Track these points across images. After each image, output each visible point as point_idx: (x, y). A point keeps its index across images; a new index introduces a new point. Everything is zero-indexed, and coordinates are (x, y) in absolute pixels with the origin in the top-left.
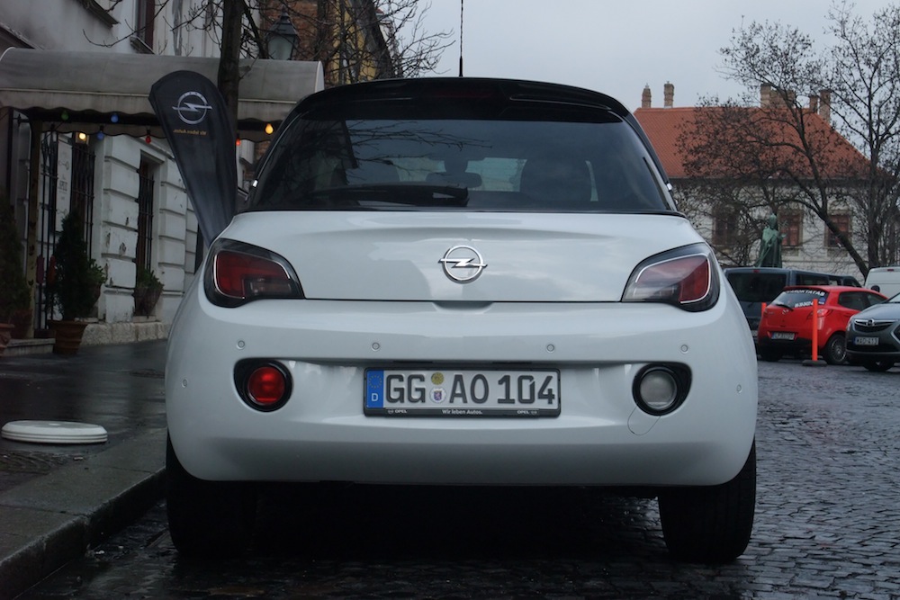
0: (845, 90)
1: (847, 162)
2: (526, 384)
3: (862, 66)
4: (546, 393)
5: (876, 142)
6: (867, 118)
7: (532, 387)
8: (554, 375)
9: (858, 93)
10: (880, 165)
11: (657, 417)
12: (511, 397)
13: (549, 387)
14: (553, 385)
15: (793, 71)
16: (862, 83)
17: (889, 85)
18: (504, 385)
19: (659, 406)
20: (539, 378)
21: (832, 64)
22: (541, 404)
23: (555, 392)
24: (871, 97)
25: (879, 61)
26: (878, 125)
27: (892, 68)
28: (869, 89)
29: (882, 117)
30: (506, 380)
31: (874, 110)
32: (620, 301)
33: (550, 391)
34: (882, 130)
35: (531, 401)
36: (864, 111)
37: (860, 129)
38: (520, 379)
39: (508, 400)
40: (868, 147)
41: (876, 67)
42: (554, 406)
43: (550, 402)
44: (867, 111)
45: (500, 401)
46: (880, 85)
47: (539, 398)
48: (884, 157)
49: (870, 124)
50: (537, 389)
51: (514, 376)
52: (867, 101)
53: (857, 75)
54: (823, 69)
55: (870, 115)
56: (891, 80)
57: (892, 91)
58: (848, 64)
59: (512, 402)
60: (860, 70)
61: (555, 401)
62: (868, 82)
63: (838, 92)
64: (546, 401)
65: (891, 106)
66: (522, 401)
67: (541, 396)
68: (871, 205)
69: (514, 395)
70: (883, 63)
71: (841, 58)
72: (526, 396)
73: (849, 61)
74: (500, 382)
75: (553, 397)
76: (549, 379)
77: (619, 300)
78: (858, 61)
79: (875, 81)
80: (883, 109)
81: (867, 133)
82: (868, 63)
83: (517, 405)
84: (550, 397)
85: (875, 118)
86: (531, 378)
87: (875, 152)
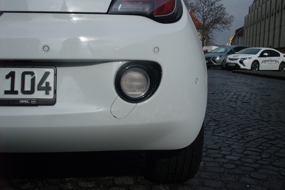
0: (198, 8)
1: (198, 24)
2: (28, 78)
3: (202, 4)
4: (44, 85)
5: (204, 20)
6: (203, 15)
7: (33, 81)
8: (51, 71)
9: (201, 9)
10: (205, 25)
11: (134, 104)
12: (15, 89)
13: (47, 80)
14: (50, 79)
15: (187, 4)
16: (202, 7)
17: (207, 8)
18: (10, 79)
19: (136, 95)
20: (39, 73)
21: (195, 3)
22: (40, 95)
23: (52, 85)
24: (203, 10)
25: (205, 3)
26: (205, 16)
27: (208, 4)
28: (203, 9)
29: (206, 15)
30: (12, 75)
31: (204, 13)
32: (107, 13)
33: (48, 84)
34: (206, 17)
35: (32, 92)
36: (202, 13)
37: (201, 17)
38: (24, 74)
39: (13, 91)
40: (203, 21)
41: (205, 4)
42: (51, 96)
43: (47, 93)
44: (203, 13)
45: (6, 92)
46: (205, 8)
47: (38, 89)
48: (206, 23)
49: (203, 16)
50: (37, 82)
51: (19, 71)
52: (203, 11)
53: (201, 6)
54: (194, 4)
55: (203, 14)
56: (208, 7)
57: (208, 9)
58: (199, 3)
59: (16, 93)
60: (201, 5)
61: (52, 93)
62: (203, 7)
63: (197, 9)
64: (44, 92)
65: (207, 12)
66: (24, 92)
67: (40, 89)
68: (203, 33)
69: (18, 87)
70: (206, 3)
71: (197, 2)
72: (28, 88)
73: (199, 2)
74: (7, 77)
75: (50, 89)
76: (47, 74)
77: (106, 11)
78: (201, 2)
79: (204, 7)
80: (206, 13)
81: (202, 18)
82: (203, 3)
83: (20, 96)
84: (47, 89)
85: (204, 15)
86: (32, 73)
87: (204, 22)
